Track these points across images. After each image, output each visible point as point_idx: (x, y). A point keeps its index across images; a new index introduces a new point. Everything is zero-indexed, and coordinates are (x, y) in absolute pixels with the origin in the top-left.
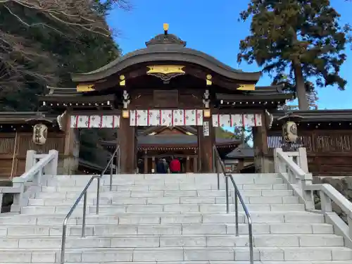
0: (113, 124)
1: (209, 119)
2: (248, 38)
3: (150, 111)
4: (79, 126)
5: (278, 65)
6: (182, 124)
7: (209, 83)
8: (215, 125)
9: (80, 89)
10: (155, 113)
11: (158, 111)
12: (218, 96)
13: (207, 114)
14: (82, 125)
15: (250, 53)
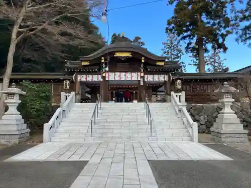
0: (98, 79)
1: (143, 77)
2: (173, 18)
3: (116, 73)
4: (82, 80)
5: (189, 36)
6: (130, 79)
7: (143, 61)
8: (146, 80)
9: (83, 63)
10: (118, 74)
11: (119, 73)
12: (147, 67)
13: (142, 75)
14: (83, 79)
15: (173, 27)
